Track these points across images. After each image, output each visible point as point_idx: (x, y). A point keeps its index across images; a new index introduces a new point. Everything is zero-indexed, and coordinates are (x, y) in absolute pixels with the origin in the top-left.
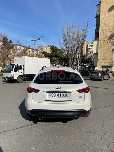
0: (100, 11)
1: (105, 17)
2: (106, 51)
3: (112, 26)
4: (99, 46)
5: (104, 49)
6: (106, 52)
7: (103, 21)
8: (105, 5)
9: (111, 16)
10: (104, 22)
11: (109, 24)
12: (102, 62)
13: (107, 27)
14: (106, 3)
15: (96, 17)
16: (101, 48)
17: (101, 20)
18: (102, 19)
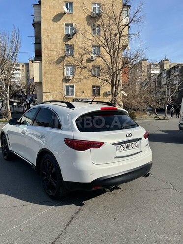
0: (41, 17)
1: (49, 28)
2: (54, 80)
3: (59, 44)
4: (43, 72)
5: (51, 78)
6: (55, 82)
7: (46, 34)
8: (48, 10)
9: (58, 28)
10: (48, 36)
11: (56, 40)
12: (49, 97)
13: (53, 45)
14: (50, 7)
15: (33, 25)
16: (46, 76)
17: (42, 31)
18: (45, 31)
